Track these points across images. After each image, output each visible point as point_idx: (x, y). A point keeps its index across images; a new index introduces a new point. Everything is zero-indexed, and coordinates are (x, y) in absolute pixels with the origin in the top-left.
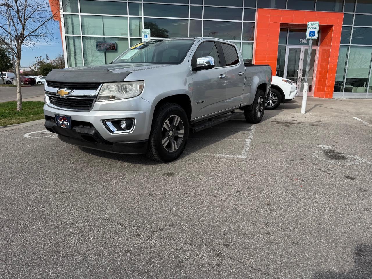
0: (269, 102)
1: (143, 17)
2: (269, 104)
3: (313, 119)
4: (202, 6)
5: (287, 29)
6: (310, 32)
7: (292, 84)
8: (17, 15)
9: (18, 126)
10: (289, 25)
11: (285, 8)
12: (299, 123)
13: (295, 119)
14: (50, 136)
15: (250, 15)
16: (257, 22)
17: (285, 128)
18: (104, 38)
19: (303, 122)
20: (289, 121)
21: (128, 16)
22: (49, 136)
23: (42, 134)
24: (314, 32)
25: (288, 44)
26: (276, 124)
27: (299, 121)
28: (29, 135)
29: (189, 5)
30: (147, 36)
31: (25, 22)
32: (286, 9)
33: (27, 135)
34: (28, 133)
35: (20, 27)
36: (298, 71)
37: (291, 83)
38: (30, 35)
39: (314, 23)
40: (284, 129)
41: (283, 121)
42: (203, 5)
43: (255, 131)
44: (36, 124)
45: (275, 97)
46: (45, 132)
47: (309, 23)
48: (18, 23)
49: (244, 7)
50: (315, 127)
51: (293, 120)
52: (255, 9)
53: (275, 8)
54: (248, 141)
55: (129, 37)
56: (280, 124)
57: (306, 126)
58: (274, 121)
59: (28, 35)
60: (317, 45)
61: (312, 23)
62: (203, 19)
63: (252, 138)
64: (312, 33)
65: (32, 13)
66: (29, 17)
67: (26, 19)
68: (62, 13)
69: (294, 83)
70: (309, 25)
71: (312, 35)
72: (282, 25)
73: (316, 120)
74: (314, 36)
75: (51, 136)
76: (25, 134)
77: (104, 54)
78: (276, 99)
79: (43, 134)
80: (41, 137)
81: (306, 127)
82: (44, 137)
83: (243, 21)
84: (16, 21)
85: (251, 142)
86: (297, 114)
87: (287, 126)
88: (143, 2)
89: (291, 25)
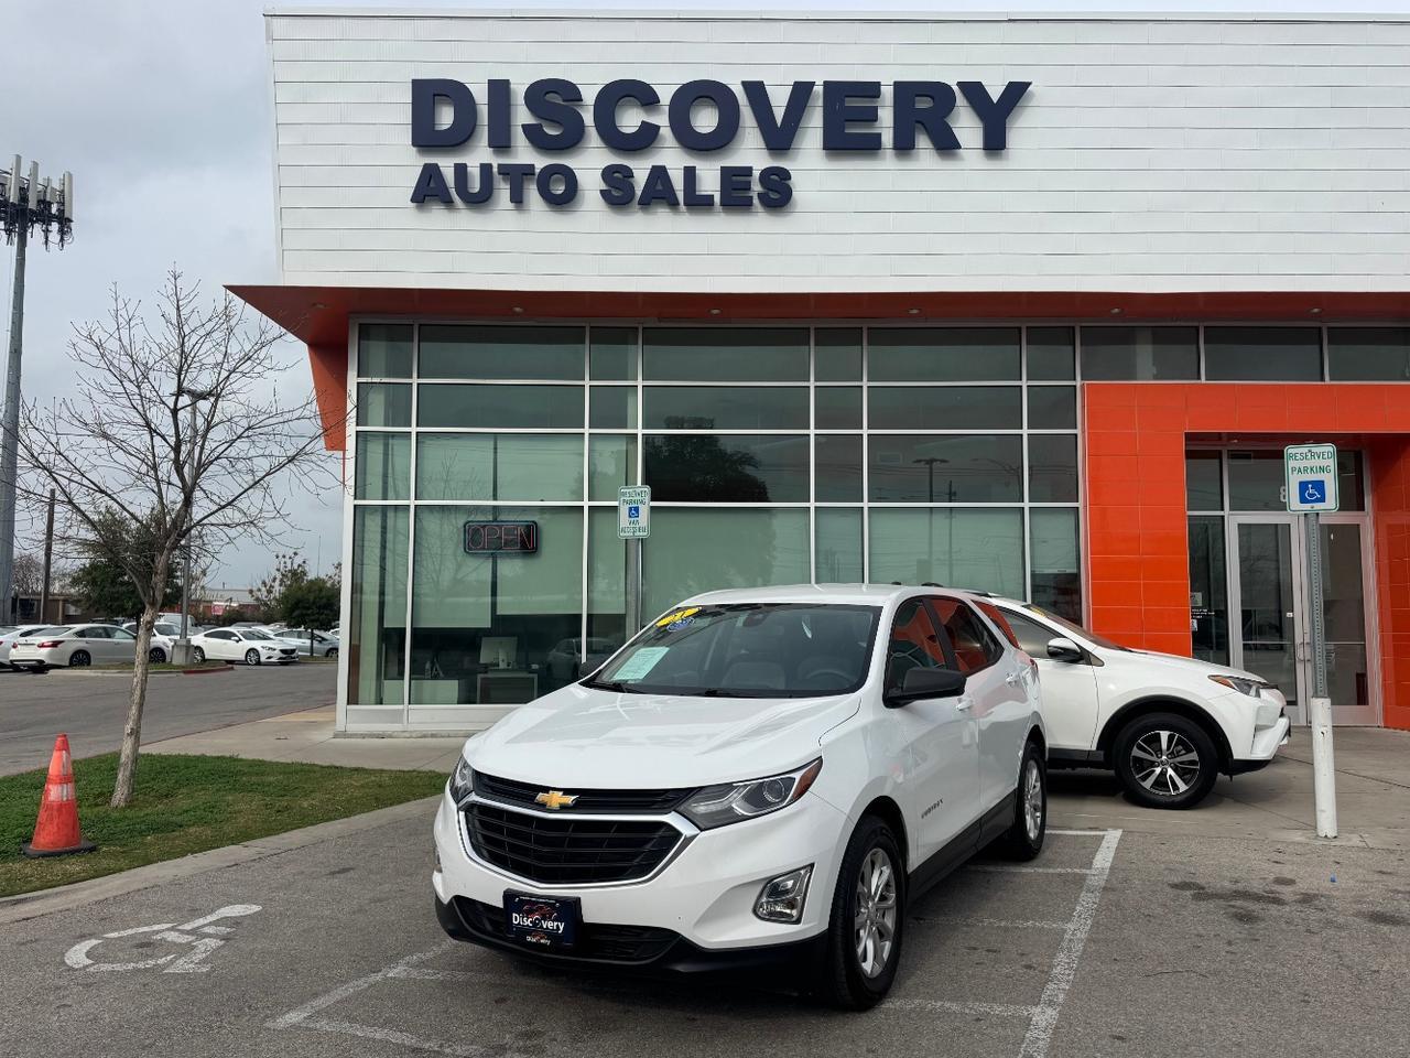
0: (1163, 773)
1: (640, 431)
2: (1161, 782)
3: (1376, 877)
4: (862, 387)
5: (1220, 453)
6: (1303, 486)
7: (1258, 695)
8: (172, 455)
9: (74, 897)
10: (1225, 439)
11: (1199, 378)
12: (1307, 899)
13: (1287, 871)
14: (169, 958)
15: (1056, 408)
16: (1083, 432)
17: (1235, 930)
18: (495, 507)
19: (1328, 897)
20: (1256, 886)
21: (587, 430)
22: (161, 961)
23: (142, 945)
24: (1319, 486)
25: (1231, 509)
26: (1192, 906)
27: (1302, 886)
28: (88, 955)
29: (812, 384)
30: (637, 509)
31: (197, 475)
32: (1203, 380)
33: (77, 956)
34: (91, 936)
35: (174, 496)
36: (1289, 615)
37: (1254, 688)
38: (205, 521)
39: (1314, 450)
40: (1229, 943)
41: (1226, 884)
42: (865, 384)
43: (1084, 950)
44: (144, 885)
45: (1189, 751)
46: (158, 932)
47: (1290, 450)
48: (169, 483)
49: (1028, 380)
50: (1385, 928)
51: (1281, 881)
52: (1075, 386)
53: (1156, 378)
54: (1043, 1016)
55: (586, 504)
56: (1211, 905)
57: (1341, 920)
58: (1184, 886)
59: (198, 523)
60: (1361, 507)
61: (1306, 450)
62: (865, 432)
63: (1061, 996)
64: (1311, 491)
65: (226, 445)
66: (217, 458)
67: (201, 468)
68: (351, 429)
69: (1265, 686)
70: (1294, 457)
71: (1313, 495)
72: (1190, 437)
73: (1392, 882)
74: (1322, 500)
75: (172, 962)
76: (77, 947)
77: (489, 565)
78: (1192, 762)
79: (148, 945)
80: (131, 966)
81: (1340, 927)
82: (141, 965)
83: (1025, 431)
84: (165, 478)
85: (1057, 1027)
86: (1298, 837)
87: (1245, 918)
88: (640, 383)
89: (1231, 436)
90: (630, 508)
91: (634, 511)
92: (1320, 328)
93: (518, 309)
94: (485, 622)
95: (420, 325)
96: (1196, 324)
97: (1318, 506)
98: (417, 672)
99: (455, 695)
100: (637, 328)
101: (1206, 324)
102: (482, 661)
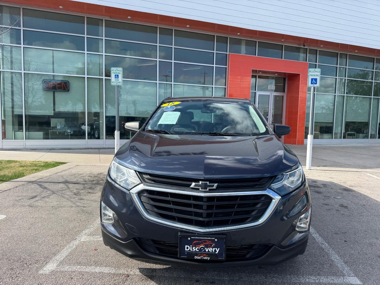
1: (104, 54)
3: (331, 179)
5: (256, 76)
6: (312, 79)
12: (325, 186)
16: (228, 67)
18: (53, 75)
21: (86, 52)
24: (316, 80)
25: (257, 91)
29: (158, 45)
30: (118, 76)
32: (257, 56)
36: (267, 117)
39: (316, 70)
42: (173, 47)
49: (216, 51)
53: (246, 54)
55: (86, 76)
60: (284, 91)
61: (314, 70)
62: (173, 61)
64: (314, 81)
70: (311, 71)
71: (314, 82)
72: (253, 71)
74: (316, 84)
77: (52, 94)
83: (214, 66)
87: (318, 192)
88: (104, 38)
89: (260, 71)
90: (115, 75)
91: (117, 76)
92: (282, 45)
93: (61, 7)
94: (51, 113)
95: (23, 8)
96: (256, 40)
97: (315, 85)
98: (27, 130)
99: (42, 137)
100: (103, 20)
101: (259, 41)
102: (52, 126)
